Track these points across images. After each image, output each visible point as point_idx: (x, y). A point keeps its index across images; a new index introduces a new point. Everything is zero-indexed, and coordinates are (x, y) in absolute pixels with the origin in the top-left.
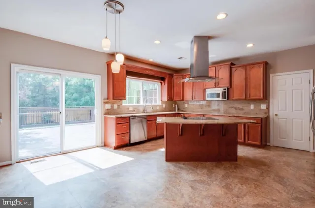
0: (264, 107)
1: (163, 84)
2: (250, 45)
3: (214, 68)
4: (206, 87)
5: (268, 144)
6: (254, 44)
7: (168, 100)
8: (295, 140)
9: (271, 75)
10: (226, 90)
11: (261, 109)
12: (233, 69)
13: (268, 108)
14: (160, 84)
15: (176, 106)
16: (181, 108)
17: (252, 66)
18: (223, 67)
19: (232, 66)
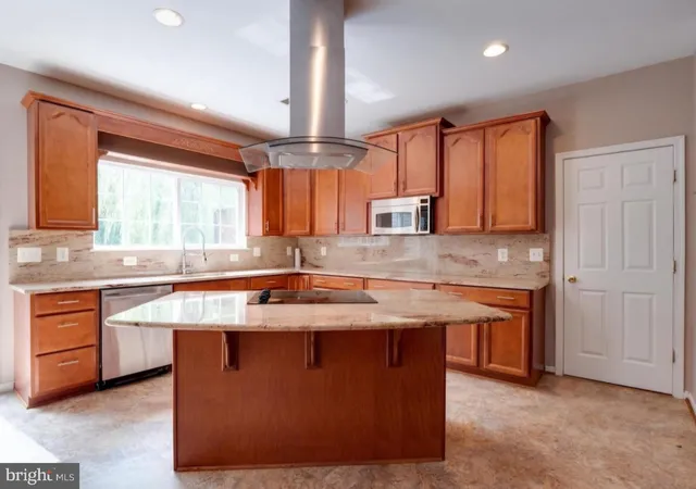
0: (536, 254)
1: (253, 185)
2: (495, 50)
3: (394, 136)
4: (375, 195)
5: (549, 369)
6: (507, 47)
7: (266, 234)
8: (630, 358)
9: (559, 157)
10: (428, 204)
11: (529, 263)
12: (449, 140)
13: (549, 259)
14: (244, 186)
15: (297, 251)
16: (310, 257)
17: (502, 128)
18: (419, 132)
19: (446, 131)
